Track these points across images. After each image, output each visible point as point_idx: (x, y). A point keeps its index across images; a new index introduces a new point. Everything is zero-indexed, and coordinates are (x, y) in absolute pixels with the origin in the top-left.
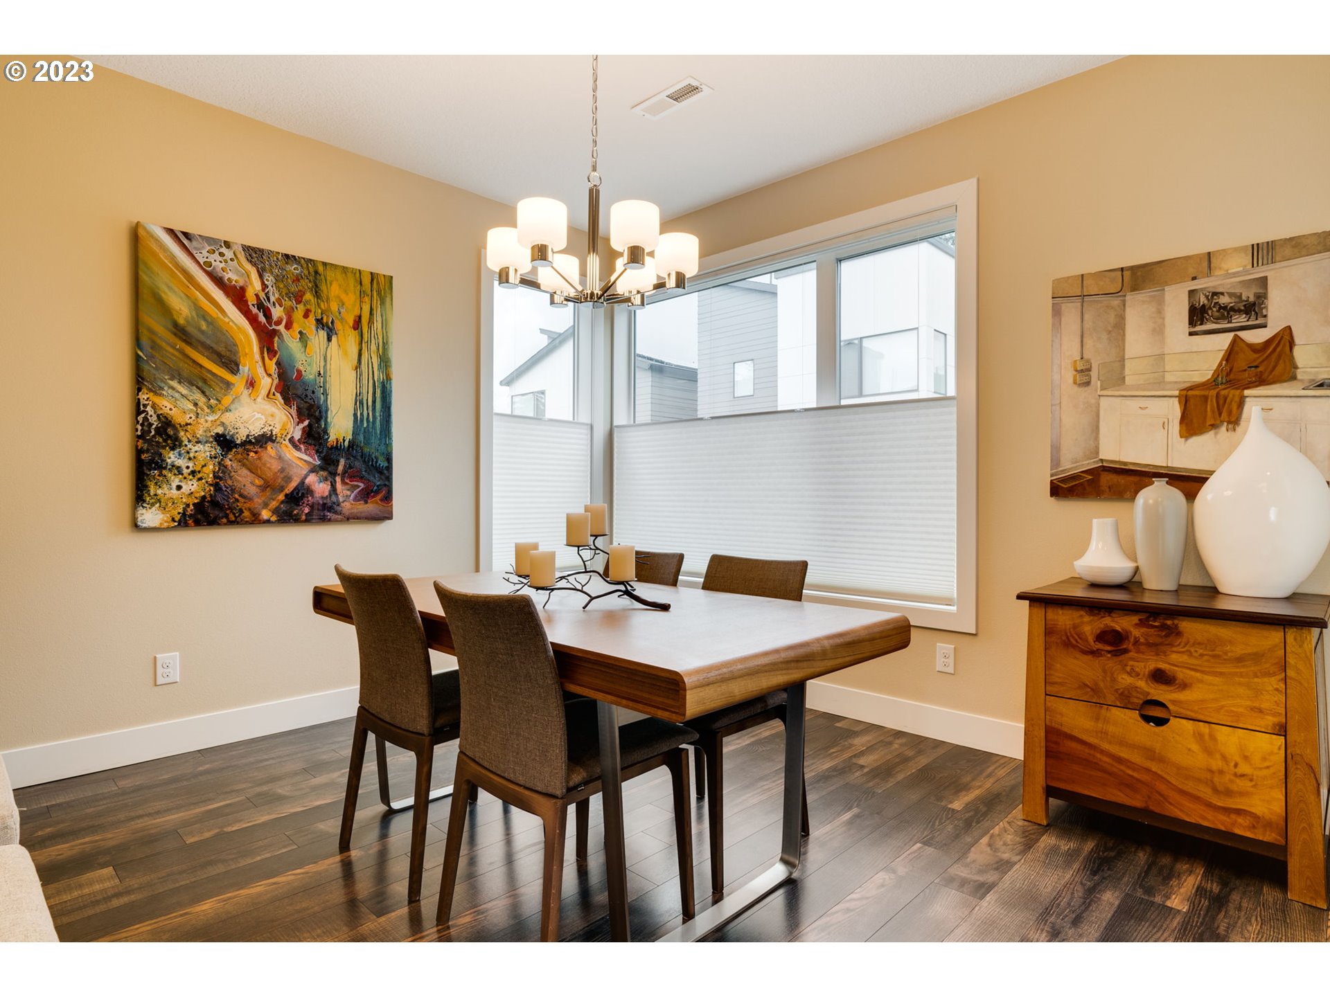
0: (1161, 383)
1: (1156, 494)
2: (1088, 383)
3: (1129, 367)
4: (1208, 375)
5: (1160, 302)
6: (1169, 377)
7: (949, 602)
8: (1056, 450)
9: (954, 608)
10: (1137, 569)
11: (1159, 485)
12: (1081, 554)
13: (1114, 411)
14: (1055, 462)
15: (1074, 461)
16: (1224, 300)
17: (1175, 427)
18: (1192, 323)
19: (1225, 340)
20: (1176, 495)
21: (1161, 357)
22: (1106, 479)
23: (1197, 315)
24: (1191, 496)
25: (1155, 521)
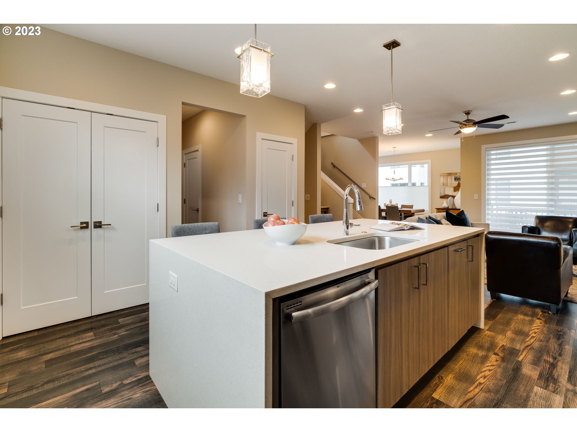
0: (452, 186)
1: (450, 198)
2: (444, 185)
3: (448, 184)
4: (456, 186)
5: (451, 177)
6: (453, 185)
7: (428, 211)
8: (440, 193)
9: (428, 212)
10: (448, 206)
11: (451, 197)
12: (443, 204)
13: (447, 189)
14: (440, 194)
15: (442, 194)
16: (458, 178)
17: (453, 191)
18: (455, 180)
19: (458, 182)
20: (452, 198)
21: (451, 183)
22: (446, 196)
23: (455, 179)
24: (454, 198)
25: (450, 201)
